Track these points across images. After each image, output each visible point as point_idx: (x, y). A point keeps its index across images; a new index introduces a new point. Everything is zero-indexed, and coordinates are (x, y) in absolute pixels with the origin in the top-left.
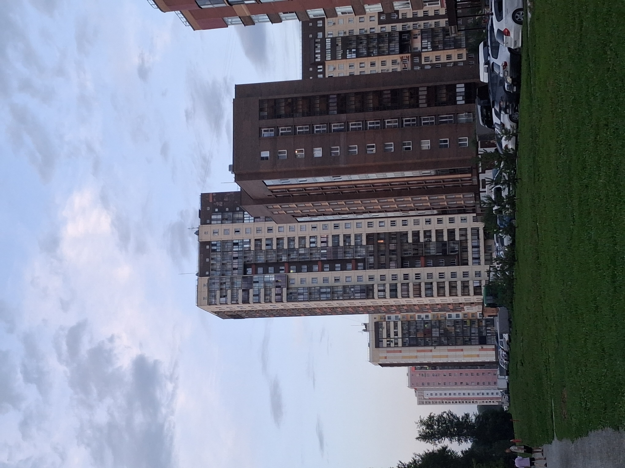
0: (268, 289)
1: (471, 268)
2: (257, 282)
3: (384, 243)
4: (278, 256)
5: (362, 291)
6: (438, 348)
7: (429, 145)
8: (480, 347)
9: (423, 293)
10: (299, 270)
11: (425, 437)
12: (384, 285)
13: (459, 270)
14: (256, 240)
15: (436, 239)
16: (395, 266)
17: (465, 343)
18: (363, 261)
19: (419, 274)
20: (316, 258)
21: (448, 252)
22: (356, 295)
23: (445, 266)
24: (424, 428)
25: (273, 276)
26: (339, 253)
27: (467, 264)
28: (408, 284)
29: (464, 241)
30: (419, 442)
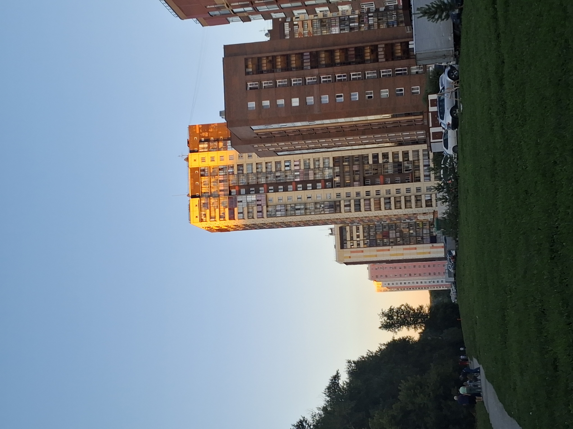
0: (250, 208)
1: (423, 184)
2: (241, 201)
3: (348, 165)
4: (258, 178)
5: (331, 207)
6: (394, 247)
7: (388, 93)
8: (431, 245)
9: (383, 207)
10: (276, 190)
11: (387, 326)
12: (350, 201)
13: (413, 186)
14: (238, 165)
15: (393, 160)
16: (359, 185)
17: (418, 243)
18: (331, 180)
19: (379, 191)
20: (290, 179)
21: (404, 171)
22: (326, 210)
23: (401, 183)
24: (386, 319)
25: (255, 196)
26: (310, 174)
27: (419, 181)
28: (370, 199)
29: (417, 161)
30: (382, 330)
